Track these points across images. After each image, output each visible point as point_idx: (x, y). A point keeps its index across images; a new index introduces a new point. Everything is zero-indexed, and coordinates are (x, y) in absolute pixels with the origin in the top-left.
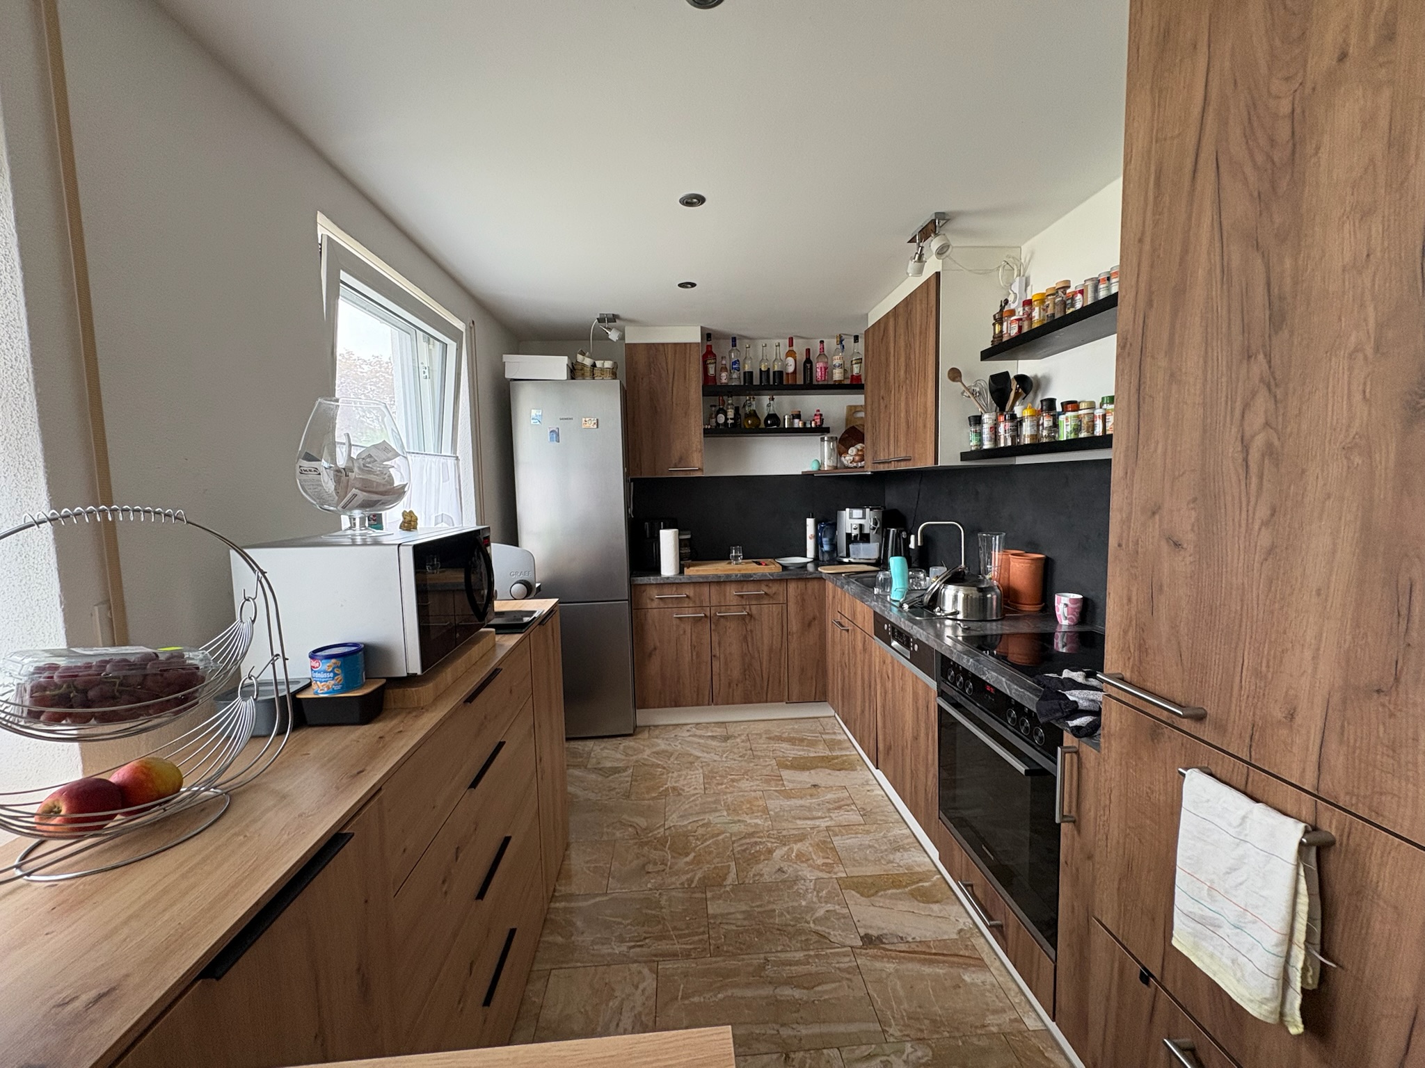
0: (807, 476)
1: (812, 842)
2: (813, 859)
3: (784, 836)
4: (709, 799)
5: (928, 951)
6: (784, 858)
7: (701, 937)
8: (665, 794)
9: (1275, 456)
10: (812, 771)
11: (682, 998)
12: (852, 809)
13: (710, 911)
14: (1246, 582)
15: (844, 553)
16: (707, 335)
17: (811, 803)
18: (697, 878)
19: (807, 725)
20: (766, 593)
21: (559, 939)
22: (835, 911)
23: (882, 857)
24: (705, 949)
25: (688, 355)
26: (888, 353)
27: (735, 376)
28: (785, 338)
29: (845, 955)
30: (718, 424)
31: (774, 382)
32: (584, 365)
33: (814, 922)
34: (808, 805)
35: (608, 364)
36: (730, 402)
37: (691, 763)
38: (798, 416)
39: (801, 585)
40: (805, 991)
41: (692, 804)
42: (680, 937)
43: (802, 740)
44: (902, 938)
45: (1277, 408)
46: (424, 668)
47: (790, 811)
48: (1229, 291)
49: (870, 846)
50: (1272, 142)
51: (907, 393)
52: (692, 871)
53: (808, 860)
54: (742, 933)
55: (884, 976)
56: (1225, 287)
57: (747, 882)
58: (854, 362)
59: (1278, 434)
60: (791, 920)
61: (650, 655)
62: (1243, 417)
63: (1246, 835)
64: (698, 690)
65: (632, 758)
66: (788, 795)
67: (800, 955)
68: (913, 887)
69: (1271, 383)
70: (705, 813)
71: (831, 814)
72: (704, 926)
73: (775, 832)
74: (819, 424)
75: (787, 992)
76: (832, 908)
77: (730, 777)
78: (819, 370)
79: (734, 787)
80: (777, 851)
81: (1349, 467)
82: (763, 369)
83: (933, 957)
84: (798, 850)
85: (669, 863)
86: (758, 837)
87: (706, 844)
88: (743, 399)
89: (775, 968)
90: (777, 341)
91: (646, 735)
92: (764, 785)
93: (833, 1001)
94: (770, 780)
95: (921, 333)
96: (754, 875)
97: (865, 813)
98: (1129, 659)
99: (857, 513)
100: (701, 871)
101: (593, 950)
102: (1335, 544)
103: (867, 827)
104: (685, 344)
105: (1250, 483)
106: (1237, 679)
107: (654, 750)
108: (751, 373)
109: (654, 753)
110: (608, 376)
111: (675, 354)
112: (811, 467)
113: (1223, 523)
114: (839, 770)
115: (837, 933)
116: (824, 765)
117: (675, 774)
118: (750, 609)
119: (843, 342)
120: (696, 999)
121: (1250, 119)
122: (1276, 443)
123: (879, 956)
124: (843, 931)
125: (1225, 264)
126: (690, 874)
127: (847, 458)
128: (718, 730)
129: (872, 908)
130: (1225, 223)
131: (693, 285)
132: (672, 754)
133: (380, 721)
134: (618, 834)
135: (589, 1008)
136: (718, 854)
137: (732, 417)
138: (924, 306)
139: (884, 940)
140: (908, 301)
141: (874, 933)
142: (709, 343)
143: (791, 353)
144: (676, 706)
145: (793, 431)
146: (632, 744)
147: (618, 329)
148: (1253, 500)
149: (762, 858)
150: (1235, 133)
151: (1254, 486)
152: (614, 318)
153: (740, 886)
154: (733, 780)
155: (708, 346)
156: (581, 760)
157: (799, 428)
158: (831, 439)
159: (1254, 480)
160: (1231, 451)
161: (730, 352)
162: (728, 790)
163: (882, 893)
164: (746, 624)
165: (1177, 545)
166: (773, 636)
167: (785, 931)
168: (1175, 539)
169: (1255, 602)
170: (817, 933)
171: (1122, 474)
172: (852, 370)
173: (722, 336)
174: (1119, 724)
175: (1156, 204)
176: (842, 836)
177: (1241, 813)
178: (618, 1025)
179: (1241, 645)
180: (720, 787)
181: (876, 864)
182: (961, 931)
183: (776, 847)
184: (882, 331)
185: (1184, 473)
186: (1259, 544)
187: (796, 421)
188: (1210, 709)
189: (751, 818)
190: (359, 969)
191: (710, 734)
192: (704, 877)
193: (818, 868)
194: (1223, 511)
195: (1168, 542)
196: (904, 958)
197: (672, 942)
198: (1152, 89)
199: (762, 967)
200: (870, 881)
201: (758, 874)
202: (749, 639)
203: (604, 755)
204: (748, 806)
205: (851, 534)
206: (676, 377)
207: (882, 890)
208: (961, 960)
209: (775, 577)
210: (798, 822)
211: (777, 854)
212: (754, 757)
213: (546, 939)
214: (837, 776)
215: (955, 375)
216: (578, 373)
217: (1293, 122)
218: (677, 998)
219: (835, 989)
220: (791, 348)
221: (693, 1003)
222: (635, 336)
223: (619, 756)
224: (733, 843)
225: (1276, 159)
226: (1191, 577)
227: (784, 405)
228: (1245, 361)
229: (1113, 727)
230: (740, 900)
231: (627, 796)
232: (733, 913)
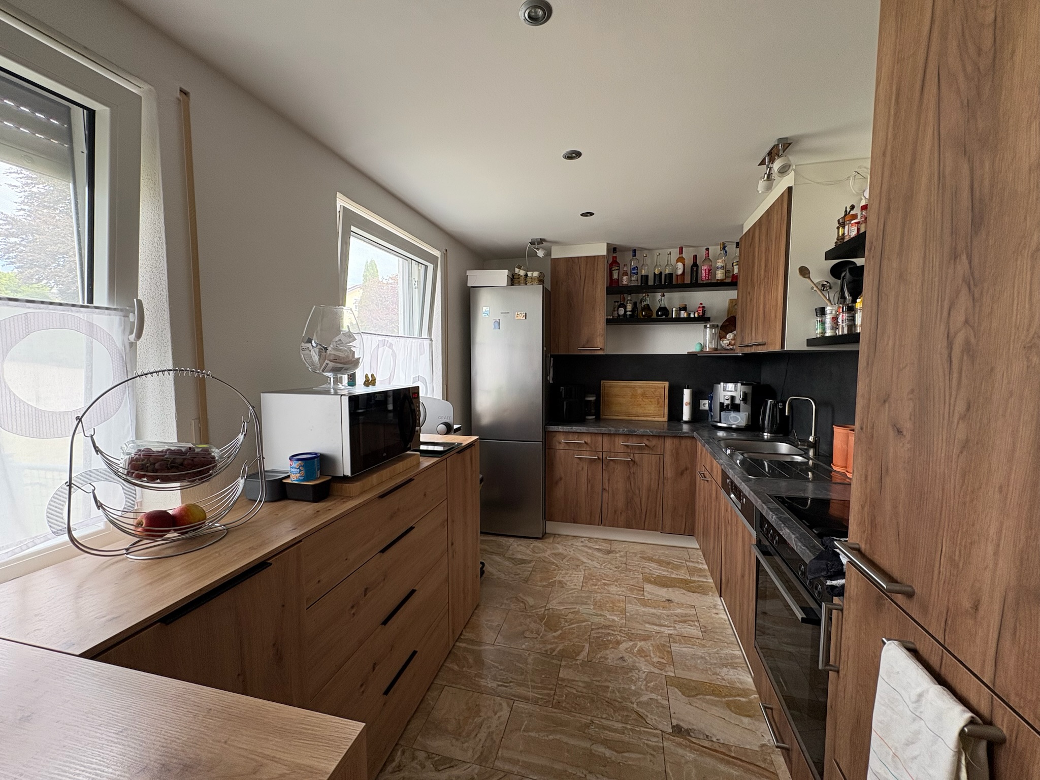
0: (692, 356)
1: (654, 643)
2: (650, 656)
3: (633, 634)
4: (583, 595)
5: (727, 753)
6: (630, 651)
7: (548, 691)
8: (552, 585)
9: (971, 353)
10: (670, 589)
11: (524, 731)
12: (695, 625)
13: (561, 675)
14: (946, 472)
15: (718, 419)
16: (613, 249)
17: (662, 613)
18: (558, 649)
19: (676, 552)
20: (646, 445)
21: (456, 668)
22: (657, 700)
23: (710, 668)
24: (550, 701)
25: (596, 264)
26: (754, 256)
27: (634, 278)
28: (676, 248)
29: (655, 736)
30: (619, 315)
31: (665, 282)
32: (520, 275)
33: (637, 705)
34: (659, 614)
35: (536, 274)
36: (629, 298)
37: (577, 566)
38: (685, 309)
39: (676, 441)
40: (614, 753)
41: (570, 596)
42: (534, 687)
43: (669, 563)
44: (707, 736)
45: (974, 306)
46: (352, 472)
47: (643, 616)
48: (943, 194)
49: (702, 658)
50: (979, 52)
51: (765, 287)
52: (556, 643)
53: (647, 656)
54: (579, 697)
55: (683, 761)
56: (940, 191)
57: (594, 661)
58: (735, 264)
59: (974, 331)
60: (619, 698)
61: (557, 483)
62: (949, 314)
63: (921, 712)
64: (591, 513)
65: (536, 555)
66: (644, 603)
67: (619, 726)
68: (731, 699)
69: (972, 283)
70: (577, 604)
71: (676, 625)
72: (553, 684)
73: (627, 629)
74: (701, 314)
75: (601, 749)
76: (655, 698)
77: (603, 581)
78: (703, 272)
79: (605, 589)
80: (624, 644)
81: (1028, 367)
82: (656, 273)
83: (731, 759)
84: (640, 646)
85: (541, 634)
86: (613, 630)
87: (571, 626)
88: (641, 296)
89: (597, 730)
90: (668, 251)
91: (551, 540)
92: (628, 592)
93: (635, 768)
94: (634, 589)
95: (776, 238)
96: (601, 657)
97: (705, 630)
98: (864, 532)
99: (730, 386)
100: (562, 645)
101: (475, 680)
102: (1014, 444)
103: (704, 642)
104: (594, 256)
105: (952, 378)
106: (937, 565)
107: (553, 551)
108: (647, 276)
109: (553, 554)
110: (536, 282)
111: (587, 265)
112: (695, 348)
113: (932, 415)
114: (693, 592)
115: (653, 717)
116: (682, 585)
117: (563, 572)
118: (634, 457)
119: (726, 249)
120: (533, 734)
121: (963, 32)
122: (973, 340)
123: (684, 745)
124: (659, 717)
125: (941, 169)
126: (554, 645)
127: (725, 342)
128: (605, 545)
129: (690, 706)
130: (942, 132)
131: (592, 214)
132: (565, 557)
133: (325, 501)
134: (513, 606)
135: (461, 718)
136: (578, 635)
137: (630, 310)
138: (779, 216)
139: (691, 734)
140: (768, 212)
141: (684, 726)
142: (614, 255)
143: (681, 259)
144: (574, 523)
145: (679, 320)
146: (540, 545)
147: (544, 249)
148: (954, 393)
149: (611, 646)
150: (953, 45)
151: (954, 382)
152: (542, 241)
153: (586, 663)
154: (605, 584)
155: (613, 257)
156: (502, 550)
157: (684, 318)
158: (712, 327)
159: (955, 375)
160: (939, 346)
161: (631, 261)
162: (599, 591)
163: (701, 696)
164: (630, 468)
165: (899, 432)
166: (651, 479)
167: (612, 704)
168: (898, 426)
169: (952, 493)
170: (637, 713)
171: (865, 364)
172: (733, 270)
173: (624, 249)
174: (856, 589)
175: (895, 121)
176: (680, 644)
177: (919, 690)
178: (476, 735)
179: (941, 533)
180: (594, 587)
181: (703, 673)
182: (763, 745)
183: (624, 641)
184: (750, 239)
185: (906, 366)
186: (957, 437)
187: (682, 312)
188: (918, 590)
189: (610, 615)
190: (274, 645)
191: (598, 547)
192: (563, 649)
193: (653, 664)
194: (932, 403)
195: (893, 428)
196: (704, 752)
197: (528, 690)
198: (896, 16)
199: (587, 726)
200: (693, 684)
201: (604, 657)
202: (632, 479)
203: (518, 550)
204: (611, 605)
205: (723, 403)
206: (586, 281)
207: (702, 694)
208: (755, 769)
209: (654, 434)
210: (647, 625)
211: (623, 646)
212: (626, 570)
213: (448, 665)
214: (690, 596)
215: (804, 272)
216: (516, 281)
217: (995, 29)
218: (520, 730)
219: (639, 759)
220: (681, 256)
221: (530, 736)
222: (557, 253)
223: (528, 552)
224: (592, 630)
225: (982, 68)
226: (908, 462)
227: (672, 300)
228: (952, 262)
229: (852, 592)
230: (585, 673)
231: (526, 581)
232: (577, 681)
